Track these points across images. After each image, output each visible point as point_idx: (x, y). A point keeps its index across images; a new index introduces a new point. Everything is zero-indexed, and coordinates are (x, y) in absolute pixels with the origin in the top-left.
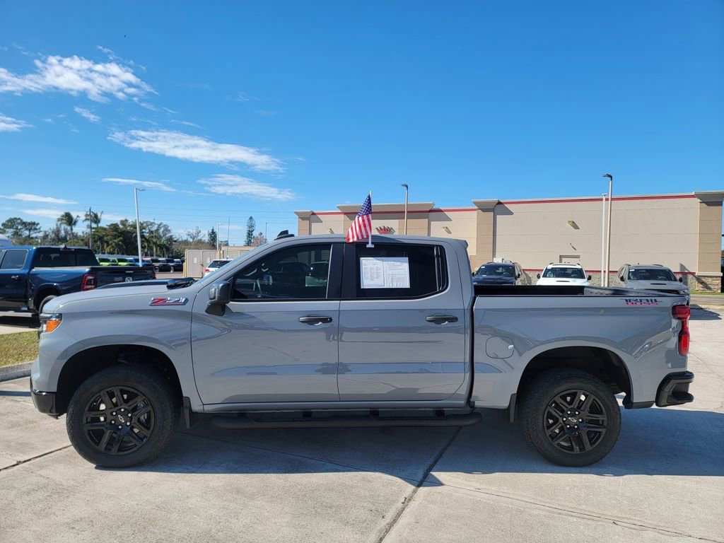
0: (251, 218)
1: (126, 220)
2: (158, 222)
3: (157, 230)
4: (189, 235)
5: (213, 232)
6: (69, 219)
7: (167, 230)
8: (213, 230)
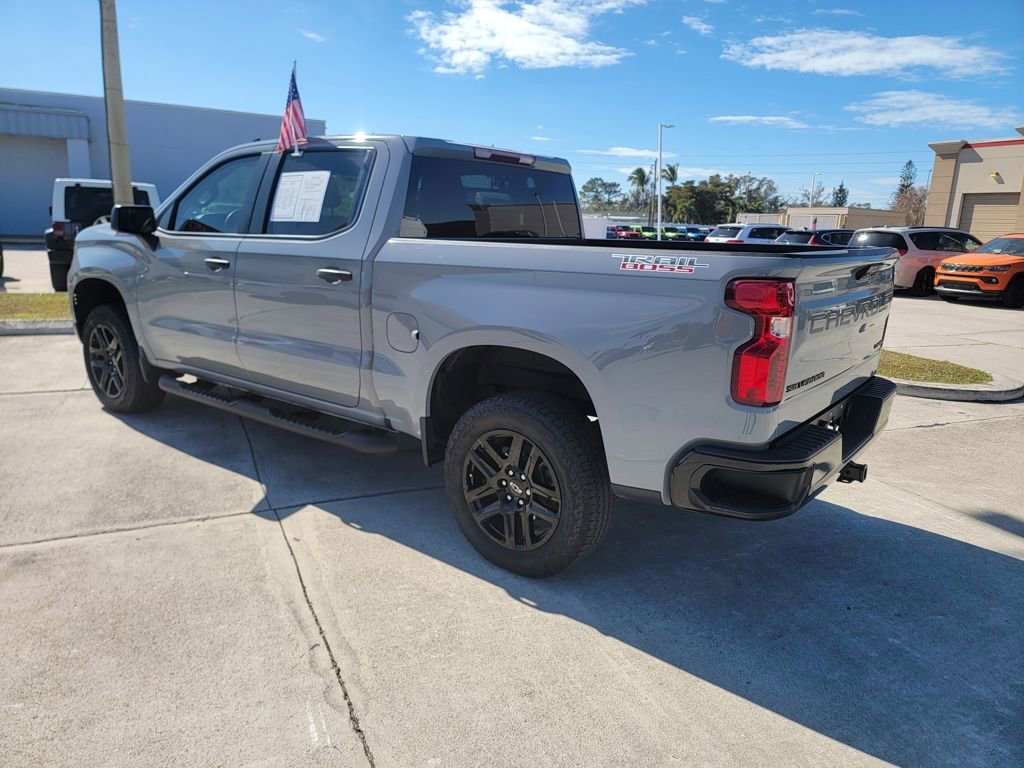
0: (910, 162)
1: (718, 176)
2: (760, 177)
3: (758, 188)
4: (806, 195)
5: (842, 190)
6: (640, 177)
7: (772, 189)
8: (841, 186)
